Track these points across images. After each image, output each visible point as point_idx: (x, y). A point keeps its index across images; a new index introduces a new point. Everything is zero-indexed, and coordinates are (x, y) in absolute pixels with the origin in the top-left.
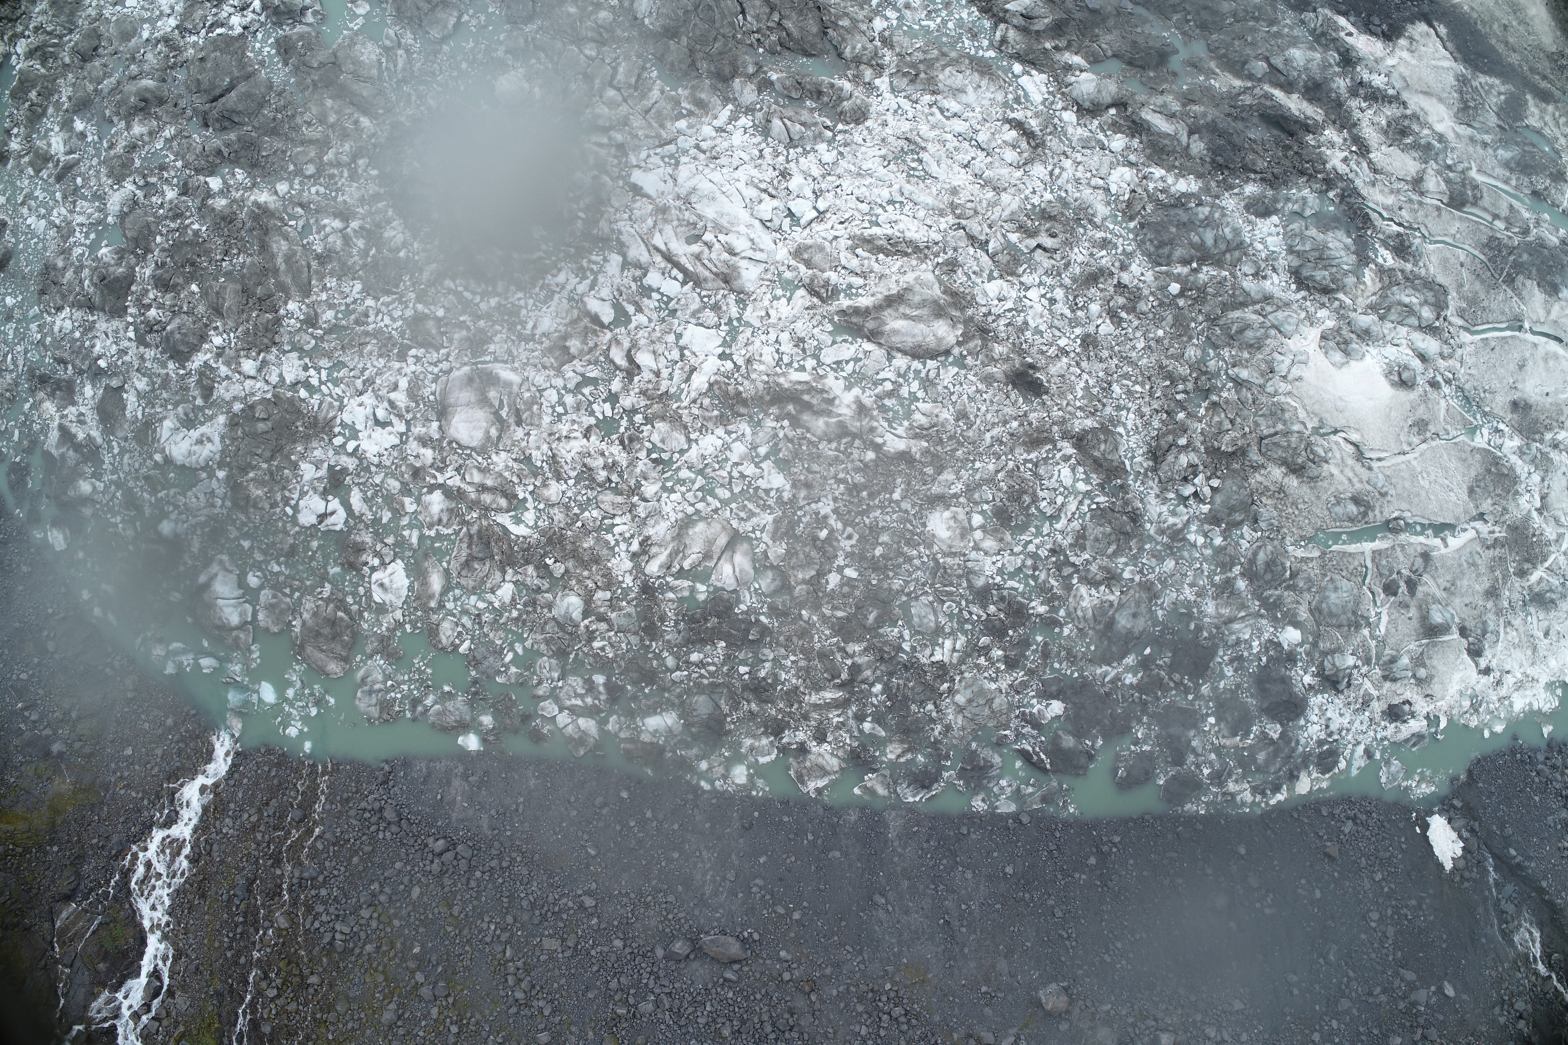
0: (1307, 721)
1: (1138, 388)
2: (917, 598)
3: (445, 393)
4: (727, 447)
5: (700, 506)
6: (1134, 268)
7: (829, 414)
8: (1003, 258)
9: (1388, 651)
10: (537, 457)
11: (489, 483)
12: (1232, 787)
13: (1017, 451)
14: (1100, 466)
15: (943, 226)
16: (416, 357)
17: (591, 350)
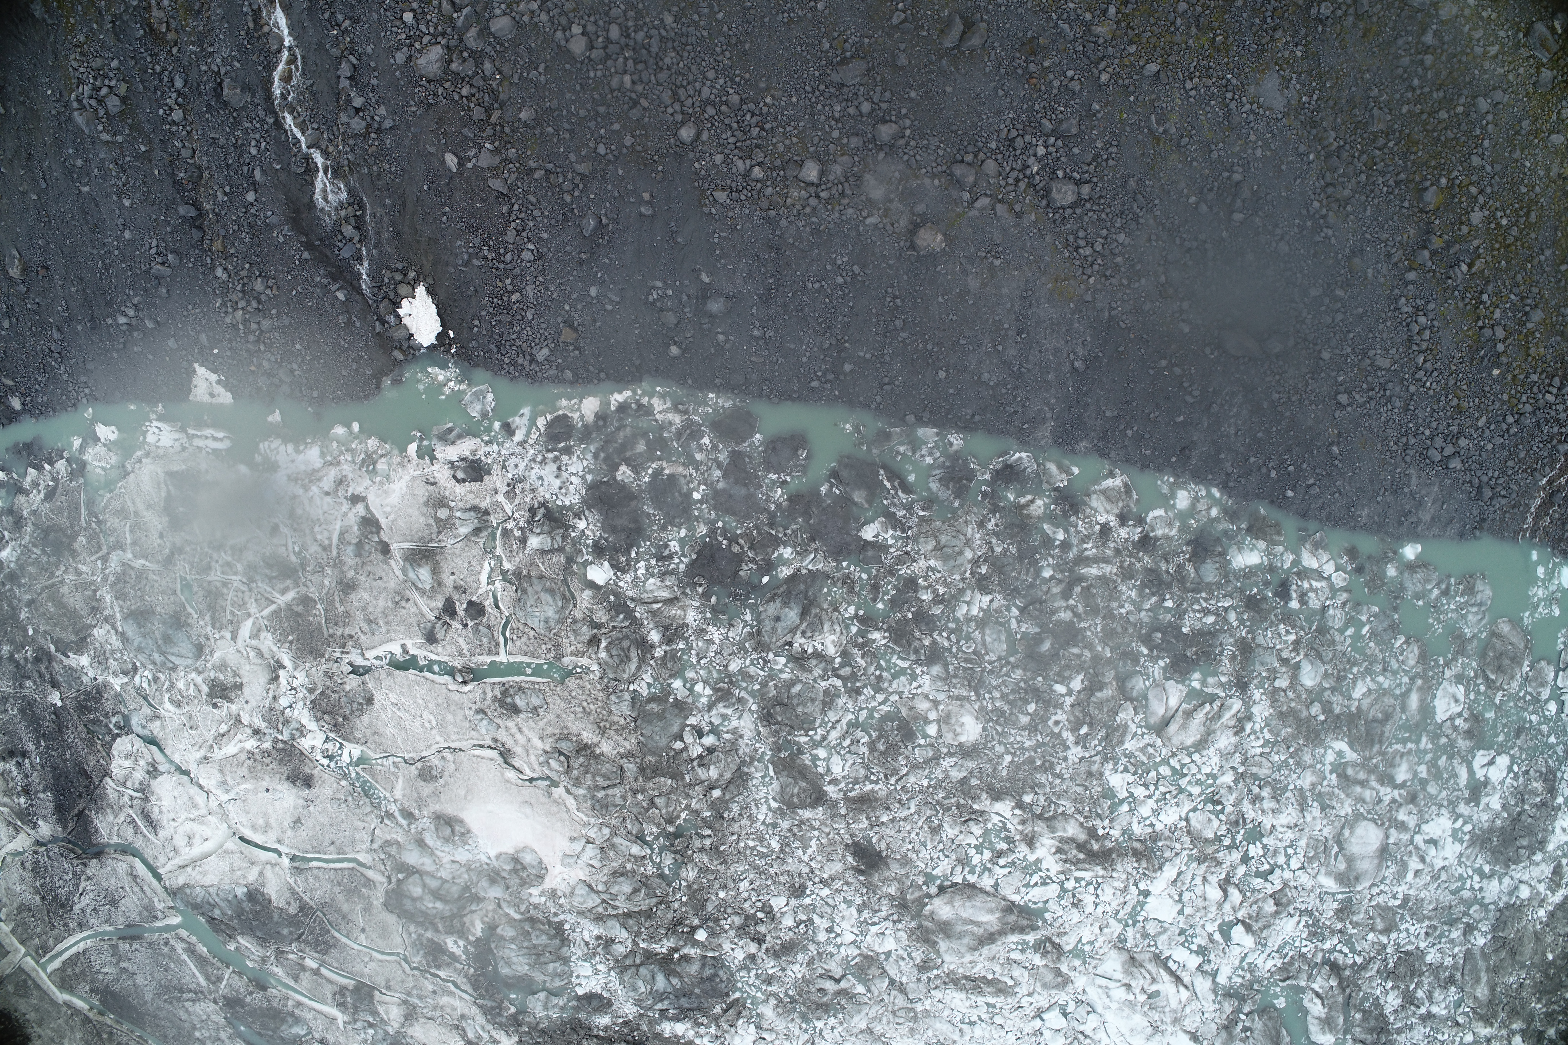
0: (583, 477)
1: (751, 844)
2: (1000, 659)
3: (1379, 867)
4: (1156, 812)
5: (1187, 760)
6: (740, 955)
7: (1062, 840)
8: (874, 971)
9: (481, 541)
10: (1315, 810)
11: (1358, 789)
12: (677, 419)
13: (885, 793)
14: (800, 772)
15: (928, 1002)
16: (1395, 898)
17: (1256, 902)
